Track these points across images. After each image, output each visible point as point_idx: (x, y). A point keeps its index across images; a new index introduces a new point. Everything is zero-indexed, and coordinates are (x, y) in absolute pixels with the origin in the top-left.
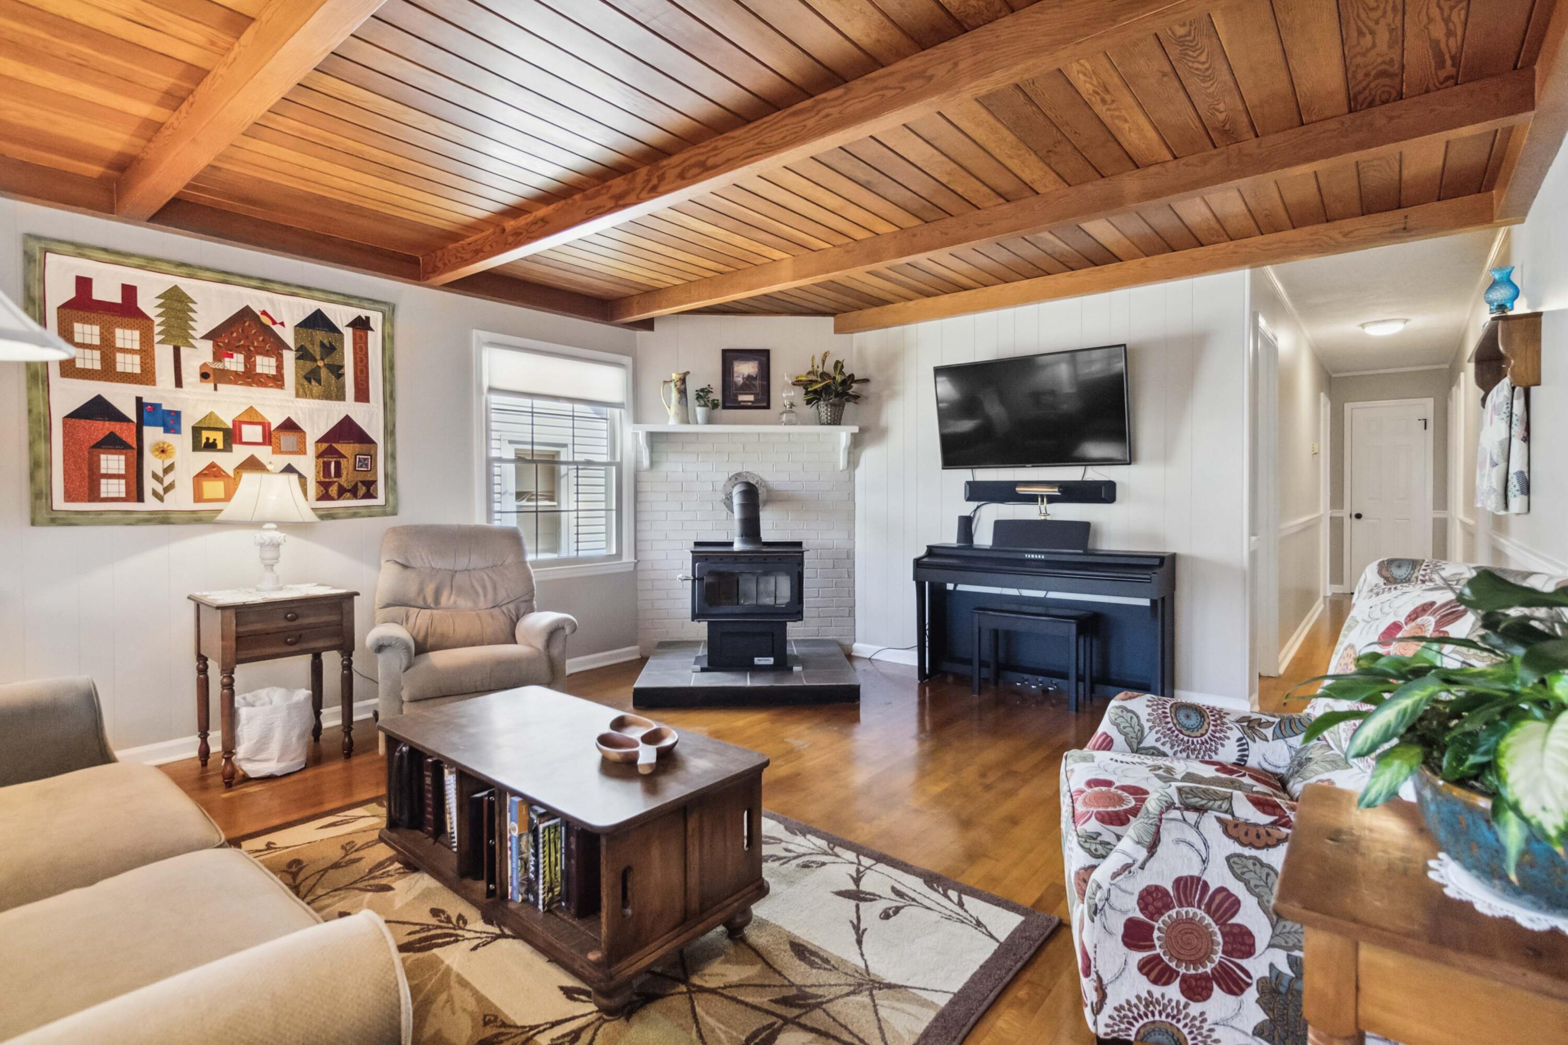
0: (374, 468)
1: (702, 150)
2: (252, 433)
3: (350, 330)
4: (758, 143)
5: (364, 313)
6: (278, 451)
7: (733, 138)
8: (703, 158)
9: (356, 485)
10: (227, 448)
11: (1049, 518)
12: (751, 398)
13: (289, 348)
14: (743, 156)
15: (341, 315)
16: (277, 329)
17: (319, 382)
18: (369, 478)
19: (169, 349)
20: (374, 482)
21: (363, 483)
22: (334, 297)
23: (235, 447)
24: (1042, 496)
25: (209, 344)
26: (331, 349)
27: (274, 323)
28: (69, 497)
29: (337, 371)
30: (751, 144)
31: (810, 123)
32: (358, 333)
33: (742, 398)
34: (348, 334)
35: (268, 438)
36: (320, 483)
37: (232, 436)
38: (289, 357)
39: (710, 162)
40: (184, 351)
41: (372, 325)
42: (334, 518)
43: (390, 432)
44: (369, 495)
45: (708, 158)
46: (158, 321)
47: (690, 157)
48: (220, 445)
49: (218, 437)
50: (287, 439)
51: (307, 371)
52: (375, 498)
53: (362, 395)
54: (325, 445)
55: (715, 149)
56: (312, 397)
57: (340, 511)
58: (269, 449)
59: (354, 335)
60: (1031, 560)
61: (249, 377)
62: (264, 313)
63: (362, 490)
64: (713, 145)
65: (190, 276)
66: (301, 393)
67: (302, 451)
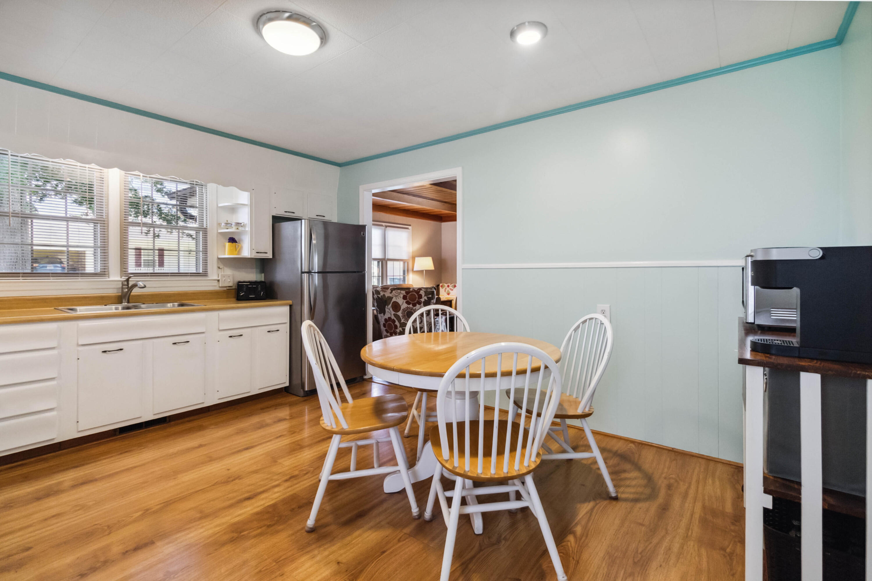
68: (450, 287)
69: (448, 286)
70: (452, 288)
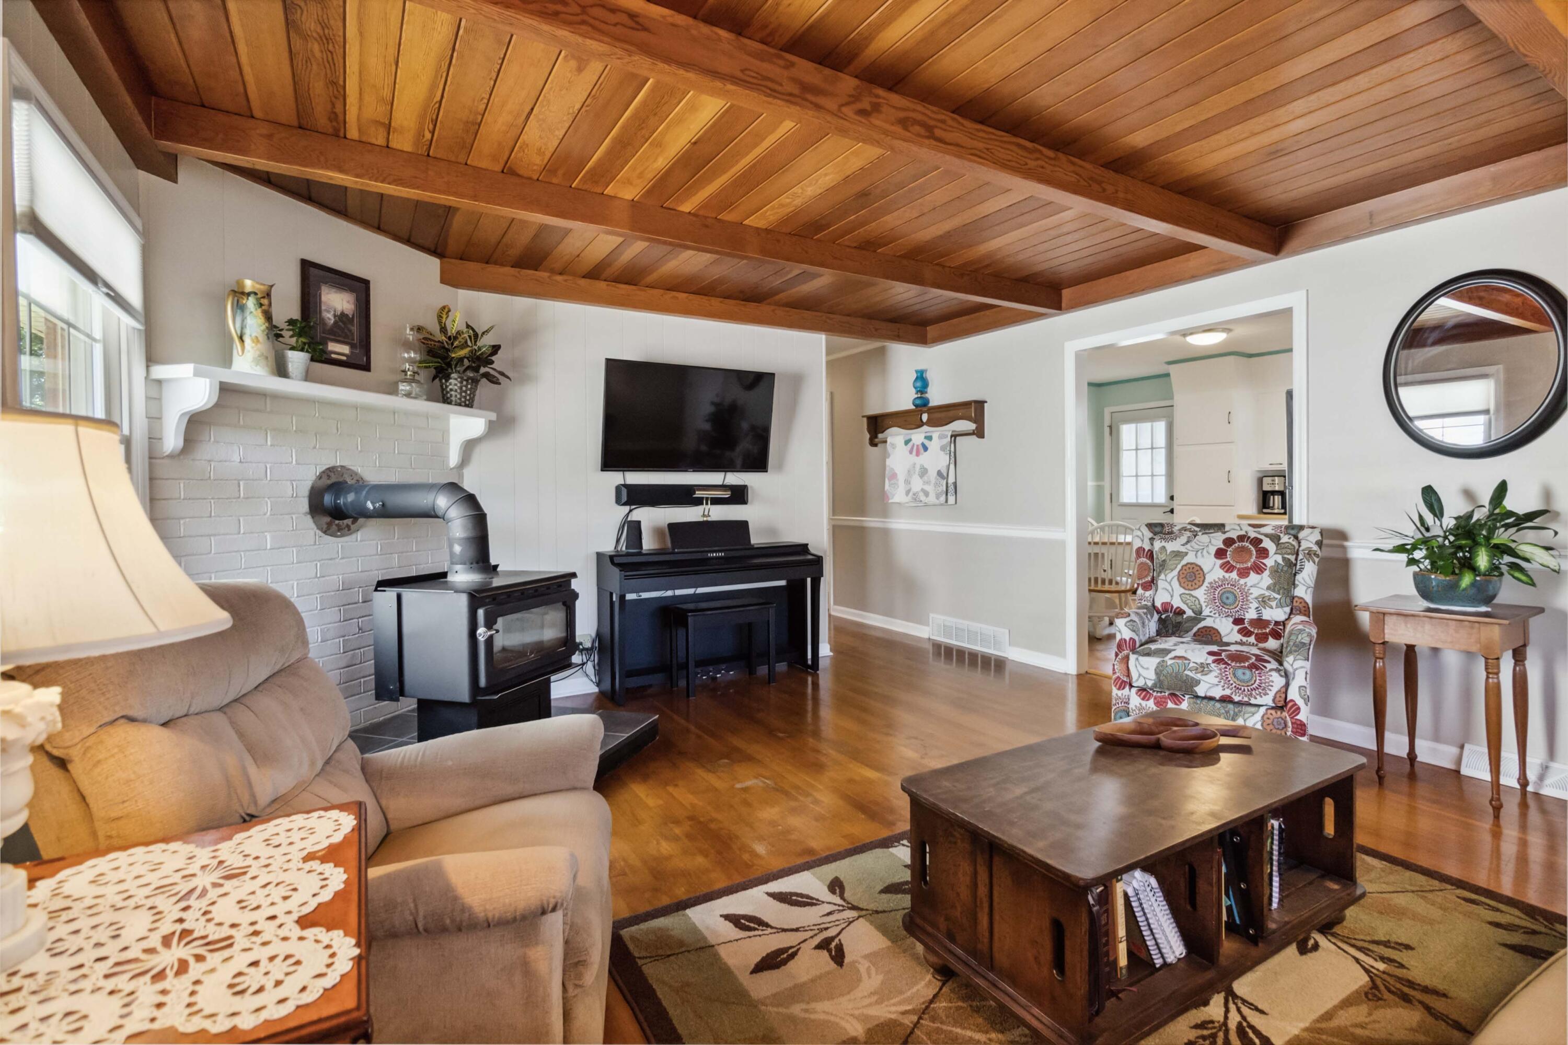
1: (929, 113)
4: (988, 149)
7: (963, 125)
8: (932, 123)
11: (709, 519)
12: (346, 349)
14: (973, 151)
24: (707, 498)
30: (981, 145)
31: (1032, 164)
33: (333, 347)
39: (938, 133)
45: (936, 127)
47: (914, 110)
55: (943, 122)
60: (713, 558)
64: (943, 117)
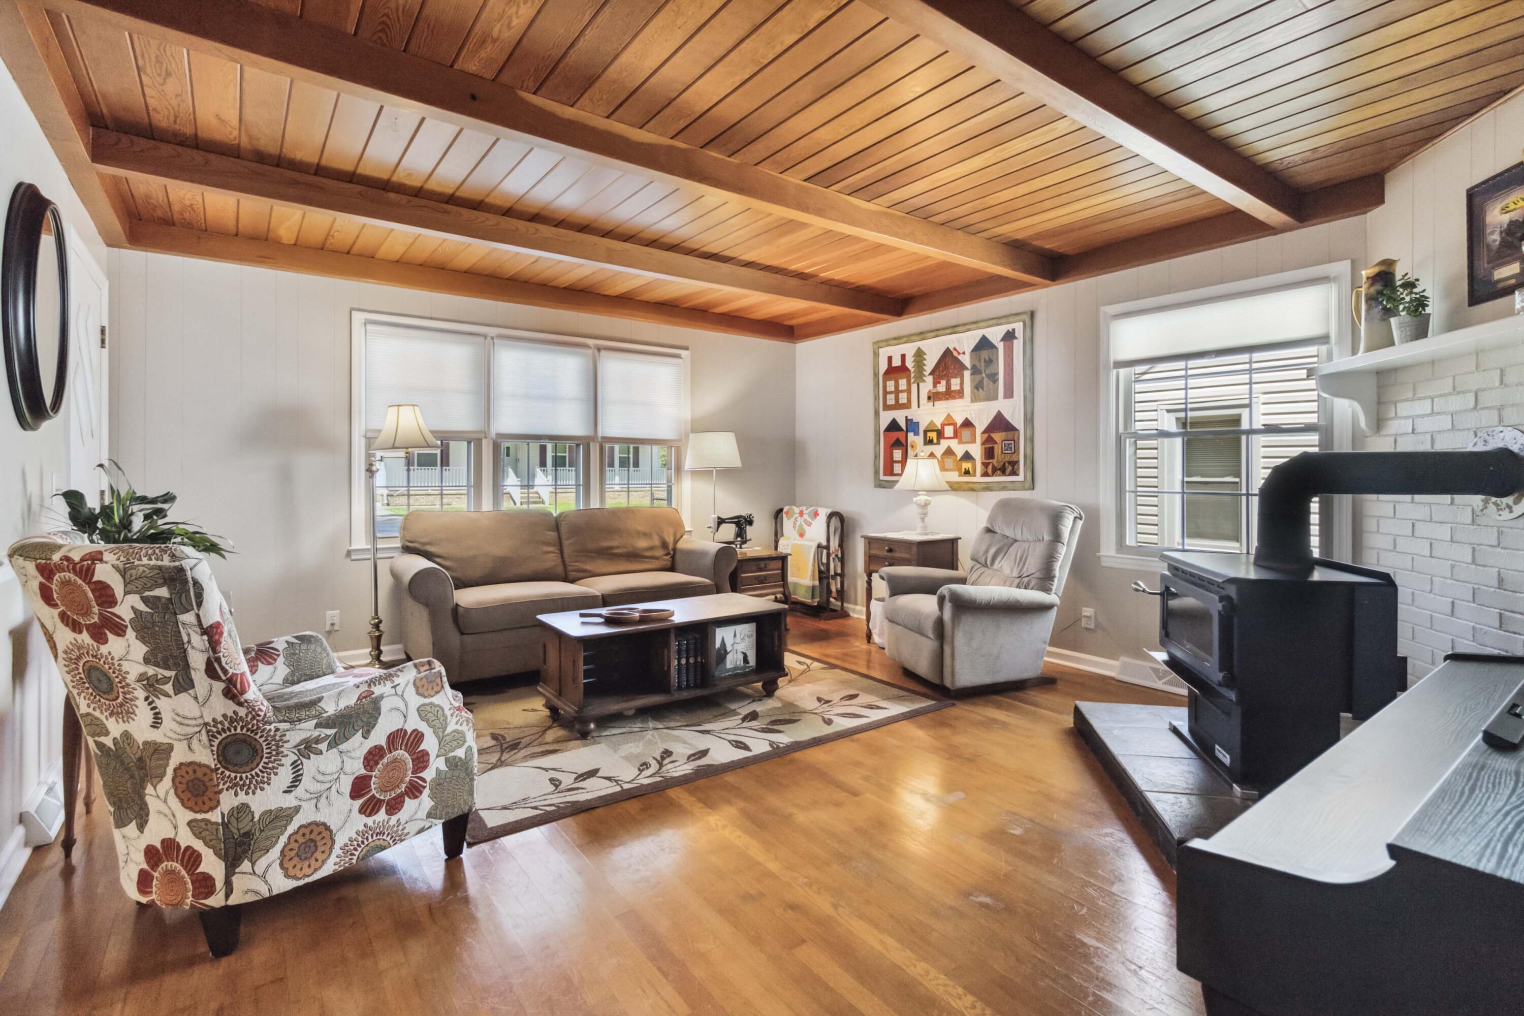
0: (1016, 451)
2: (949, 431)
3: (1002, 343)
5: (1009, 327)
6: (961, 442)
9: (1004, 464)
10: (938, 443)
13: (967, 369)
15: (995, 334)
16: (960, 357)
17: (983, 389)
18: (1014, 458)
19: (916, 385)
20: (1017, 462)
21: (1010, 463)
22: (991, 322)
23: (942, 441)
25: (931, 377)
26: (990, 362)
27: (959, 354)
28: (885, 474)
29: (994, 378)
32: (1008, 343)
34: (1000, 346)
35: (956, 435)
36: (983, 463)
37: (940, 434)
38: (967, 374)
40: (921, 384)
41: (1017, 335)
42: (991, 490)
43: (1029, 419)
44: (1014, 473)
46: (912, 370)
48: (935, 441)
49: (933, 435)
50: (966, 433)
51: (976, 383)
52: (1018, 475)
53: (1009, 394)
54: (986, 435)
56: (980, 400)
57: (994, 485)
58: (956, 441)
59: (1004, 346)
61: (949, 394)
62: (955, 349)
63: (1009, 469)
65: (923, 339)
66: (975, 399)
67: (973, 441)
68: (806, 516)
69: (801, 514)
70: (809, 520)
